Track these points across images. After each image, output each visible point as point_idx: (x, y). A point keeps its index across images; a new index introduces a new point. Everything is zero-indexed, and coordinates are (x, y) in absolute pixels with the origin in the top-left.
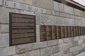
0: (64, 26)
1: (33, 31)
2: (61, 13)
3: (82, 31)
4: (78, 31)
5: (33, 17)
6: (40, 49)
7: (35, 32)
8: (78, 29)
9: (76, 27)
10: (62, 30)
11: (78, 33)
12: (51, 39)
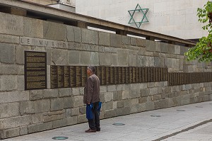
0: (80, 67)
1: (44, 73)
2: (77, 44)
3: (114, 76)
4: (105, 75)
5: (44, 55)
6: (50, 98)
7: (46, 75)
8: (105, 72)
9: (100, 67)
10: (77, 74)
11: (105, 79)
12: (63, 87)
